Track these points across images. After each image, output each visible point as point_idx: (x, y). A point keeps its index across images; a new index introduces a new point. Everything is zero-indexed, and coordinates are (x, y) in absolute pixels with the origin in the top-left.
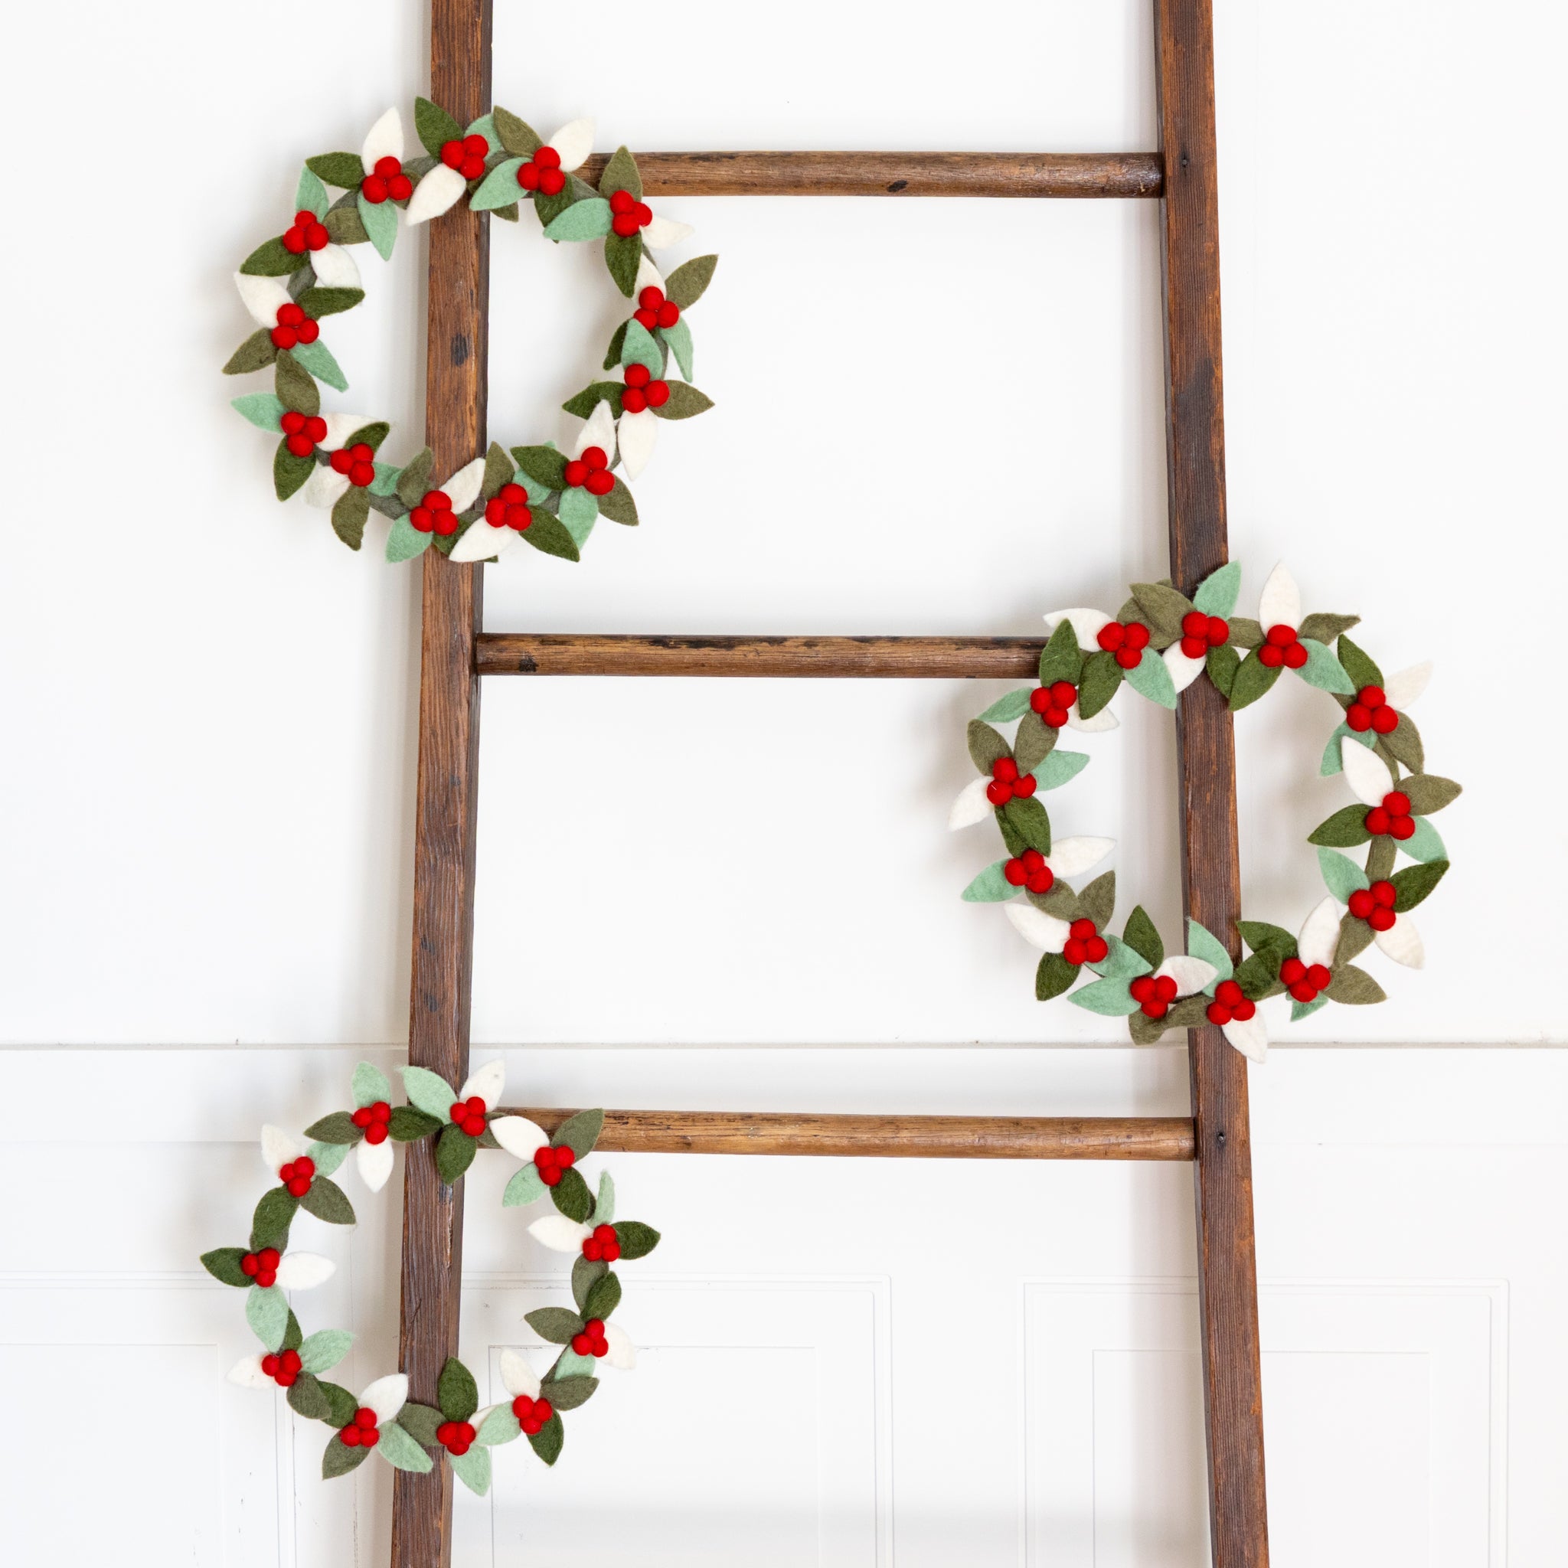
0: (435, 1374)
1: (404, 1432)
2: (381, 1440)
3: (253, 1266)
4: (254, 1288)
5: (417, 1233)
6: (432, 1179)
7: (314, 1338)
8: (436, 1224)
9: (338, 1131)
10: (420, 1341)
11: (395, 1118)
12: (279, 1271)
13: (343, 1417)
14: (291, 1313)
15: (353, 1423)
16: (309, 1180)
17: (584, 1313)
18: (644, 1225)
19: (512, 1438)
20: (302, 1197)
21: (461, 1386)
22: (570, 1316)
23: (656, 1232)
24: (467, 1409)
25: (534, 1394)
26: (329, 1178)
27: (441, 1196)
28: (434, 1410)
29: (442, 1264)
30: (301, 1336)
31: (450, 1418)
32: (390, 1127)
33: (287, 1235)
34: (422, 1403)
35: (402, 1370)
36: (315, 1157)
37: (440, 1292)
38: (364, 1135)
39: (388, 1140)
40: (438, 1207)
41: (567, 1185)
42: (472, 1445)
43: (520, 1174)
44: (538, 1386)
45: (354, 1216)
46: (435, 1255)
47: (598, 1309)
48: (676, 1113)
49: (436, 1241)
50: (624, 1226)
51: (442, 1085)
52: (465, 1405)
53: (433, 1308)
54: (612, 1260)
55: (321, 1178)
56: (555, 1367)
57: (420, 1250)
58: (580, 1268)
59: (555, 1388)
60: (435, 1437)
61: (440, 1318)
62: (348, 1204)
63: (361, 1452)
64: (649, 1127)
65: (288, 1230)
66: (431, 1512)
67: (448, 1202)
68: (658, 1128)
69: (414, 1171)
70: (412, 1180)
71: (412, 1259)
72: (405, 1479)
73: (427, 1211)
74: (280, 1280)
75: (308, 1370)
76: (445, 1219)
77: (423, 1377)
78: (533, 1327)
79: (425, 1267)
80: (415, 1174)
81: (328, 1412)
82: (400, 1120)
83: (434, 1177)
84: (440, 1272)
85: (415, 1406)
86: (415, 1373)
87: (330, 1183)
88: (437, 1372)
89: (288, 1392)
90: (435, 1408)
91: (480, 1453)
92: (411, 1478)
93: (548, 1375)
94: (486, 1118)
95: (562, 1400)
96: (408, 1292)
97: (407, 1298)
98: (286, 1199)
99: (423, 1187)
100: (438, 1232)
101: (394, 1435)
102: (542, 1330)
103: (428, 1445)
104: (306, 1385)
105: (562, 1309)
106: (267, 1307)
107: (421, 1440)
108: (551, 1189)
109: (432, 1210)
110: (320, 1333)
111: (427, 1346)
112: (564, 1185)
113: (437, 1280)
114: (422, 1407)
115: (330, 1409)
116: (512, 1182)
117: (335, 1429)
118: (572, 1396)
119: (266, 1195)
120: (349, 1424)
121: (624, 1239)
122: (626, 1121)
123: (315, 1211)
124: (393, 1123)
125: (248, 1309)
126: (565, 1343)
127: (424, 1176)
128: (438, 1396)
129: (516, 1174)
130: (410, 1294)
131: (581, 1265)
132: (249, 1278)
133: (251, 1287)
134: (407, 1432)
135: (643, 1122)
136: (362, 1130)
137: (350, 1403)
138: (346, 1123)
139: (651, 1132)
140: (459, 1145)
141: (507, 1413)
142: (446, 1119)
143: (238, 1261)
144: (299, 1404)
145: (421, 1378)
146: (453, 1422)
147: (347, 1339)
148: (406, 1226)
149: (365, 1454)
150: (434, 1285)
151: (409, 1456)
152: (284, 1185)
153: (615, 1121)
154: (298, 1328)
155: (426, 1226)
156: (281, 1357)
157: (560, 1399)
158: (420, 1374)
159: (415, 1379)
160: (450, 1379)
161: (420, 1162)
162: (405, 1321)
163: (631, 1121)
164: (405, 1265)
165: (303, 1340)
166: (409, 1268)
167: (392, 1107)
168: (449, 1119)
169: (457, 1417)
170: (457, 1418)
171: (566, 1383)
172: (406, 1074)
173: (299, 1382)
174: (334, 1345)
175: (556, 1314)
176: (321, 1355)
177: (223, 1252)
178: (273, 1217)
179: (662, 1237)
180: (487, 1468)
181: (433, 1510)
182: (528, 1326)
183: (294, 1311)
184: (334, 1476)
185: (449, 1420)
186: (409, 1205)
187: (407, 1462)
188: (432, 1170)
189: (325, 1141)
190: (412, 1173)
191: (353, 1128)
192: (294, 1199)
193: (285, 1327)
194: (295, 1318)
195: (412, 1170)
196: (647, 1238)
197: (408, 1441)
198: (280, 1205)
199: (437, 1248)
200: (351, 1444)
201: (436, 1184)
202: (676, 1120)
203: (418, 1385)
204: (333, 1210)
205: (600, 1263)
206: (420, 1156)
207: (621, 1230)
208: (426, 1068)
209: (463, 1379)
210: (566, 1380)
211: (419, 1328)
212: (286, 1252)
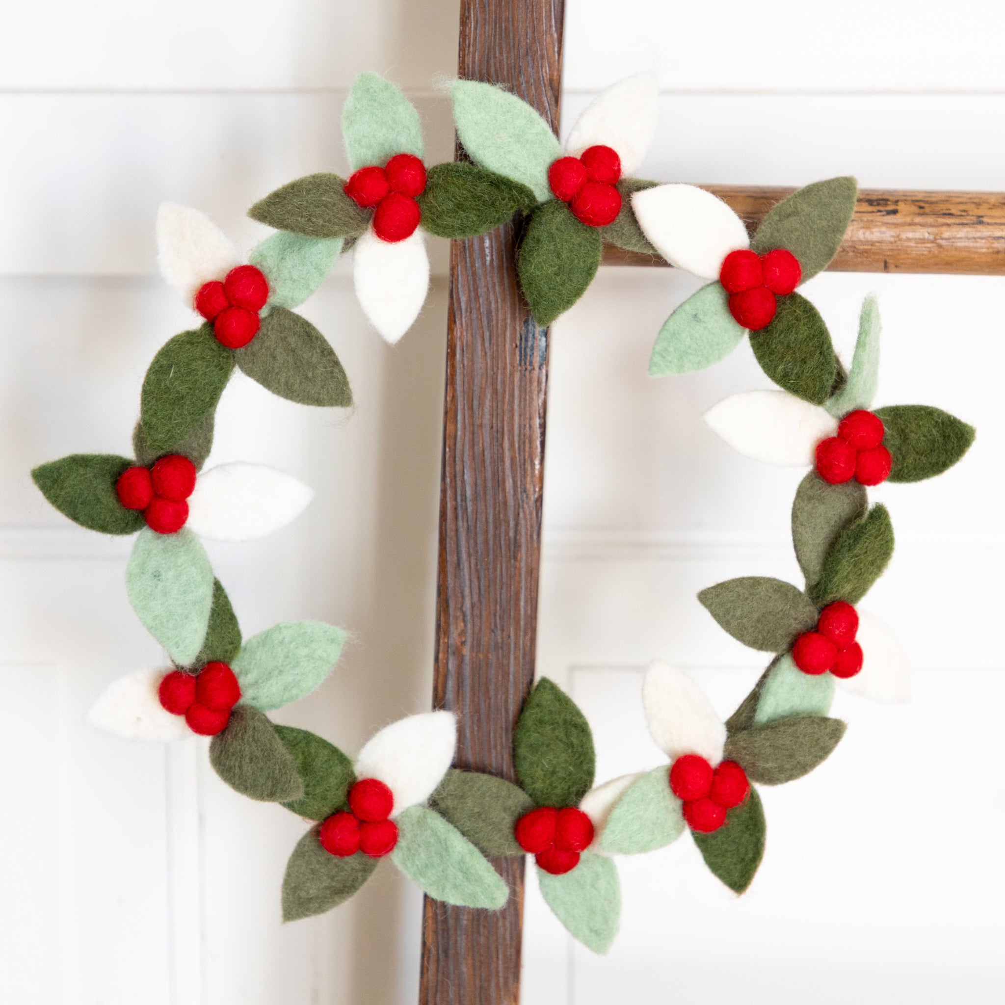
0: (507, 711)
1: (451, 827)
2: (402, 842)
3: (142, 491)
4: (143, 536)
5: (474, 429)
6: (505, 319)
7: (265, 639)
8: (512, 410)
9: (318, 211)
10: (479, 645)
11: (436, 185)
12: (193, 501)
13: (324, 798)
14: (218, 588)
15: (346, 809)
16: (257, 314)
17: (816, 590)
18: (941, 413)
19: (667, 840)
20: (243, 349)
21: (562, 735)
22: (790, 595)
23: (965, 426)
24: (574, 784)
25: (714, 755)
26: (297, 310)
27: (524, 356)
28: (507, 783)
29: (525, 491)
30: (238, 635)
31: (541, 802)
32: (423, 206)
33: (210, 428)
34: (482, 769)
35: (439, 703)
36: (269, 267)
37: (520, 546)
38: (371, 222)
39: (419, 234)
40: (517, 376)
41: (789, 328)
42: (584, 855)
43: (687, 307)
44: (720, 736)
45: (348, 388)
46: (508, 472)
47: (848, 581)
48: (992, 194)
49: (512, 445)
50: (897, 413)
51: (531, 121)
52: (570, 774)
53: (504, 580)
54: (874, 481)
55: (279, 312)
56: (754, 699)
57: (479, 462)
58: (810, 498)
59: (760, 740)
60: (511, 837)
61: (518, 600)
62: (337, 363)
63: (358, 867)
64: (942, 220)
65: (213, 418)
66: (497, 985)
67: (536, 365)
68: (957, 221)
69: (469, 300)
70: (462, 320)
71: (463, 481)
72: (445, 921)
73: (494, 383)
74: (193, 522)
75: (253, 703)
76: (532, 398)
77: (483, 718)
78: (715, 615)
79: (489, 497)
80: (470, 310)
81: (298, 787)
82: (447, 191)
83: (509, 316)
84: (518, 507)
85: (470, 775)
86: (467, 710)
87: (298, 320)
88: (512, 708)
89: (212, 747)
90: (509, 779)
91: (600, 869)
92: (457, 919)
93: (738, 713)
94: (622, 190)
95: (769, 765)
96: (454, 546)
97: (451, 558)
98: (208, 354)
99: (487, 334)
100: (516, 426)
101: (429, 832)
102: (734, 623)
103: (494, 852)
104: (250, 732)
105: (774, 580)
106: (171, 574)
107: (484, 844)
108: (752, 338)
109: (503, 382)
110: (278, 628)
111: (492, 657)
112: (781, 326)
113: (512, 523)
114: (484, 777)
115: (299, 780)
116: (671, 323)
117: (311, 821)
118: (791, 756)
119: (168, 344)
120: (337, 813)
121: (897, 442)
122: (891, 207)
123: (266, 380)
124: (430, 197)
125: (131, 577)
126: (776, 650)
127: (489, 313)
128: (514, 756)
129: (681, 306)
130: (458, 553)
131: (810, 493)
132: (131, 515)
133: (136, 535)
134: (456, 827)
135: (927, 210)
136: (367, 211)
137: (338, 769)
138: (334, 195)
139: (944, 228)
140: (566, 246)
141: (660, 789)
142: (541, 192)
143: (109, 479)
144: (237, 770)
145: (479, 720)
146: (548, 808)
147: (332, 641)
148: (450, 414)
149: (367, 870)
150: (507, 533)
151: (460, 875)
152: (204, 325)
153: (870, 209)
154: (232, 618)
155: (492, 415)
156: (197, 677)
157: (767, 761)
158: (477, 711)
159: (468, 723)
160: (541, 722)
161: (482, 283)
162: (448, 606)
163: (901, 207)
164: (449, 493)
165: (244, 642)
166: (456, 500)
167: (429, 164)
168: (546, 191)
169: (554, 798)
170: (554, 801)
171: (782, 729)
172: (459, 95)
173: (235, 726)
174: (304, 652)
175: (762, 590)
176: (281, 672)
177: (78, 462)
178: (183, 389)
179: (978, 434)
180: (612, 901)
181: (501, 980)
182: (704, 614)
183: (224, 584)
184: (306, 916)
185: (537, 803)
186: (458, 371)
187: (455, 886)
188: (504, 300)
189: (293, 229)
190: (463, 306)
191: (347, 206)
192: (225, 354)
193: (207, 614)
194: (226, 597)
195: (463, 299)
196: (946, 437)
197: (460, 845)
198: (198, 365)
199: (513, 460)
200: (340, 851)
201: (514, 329)
202: (994, 207)
203: (472, 732)
204: (306, 377)
205: (850, 489)
206: (480, 271)
207: (893, 424)
208: (499, 85)
209: (565, 721)
210: (776, 725)
211: (477, 621)
212: (209, 464)
